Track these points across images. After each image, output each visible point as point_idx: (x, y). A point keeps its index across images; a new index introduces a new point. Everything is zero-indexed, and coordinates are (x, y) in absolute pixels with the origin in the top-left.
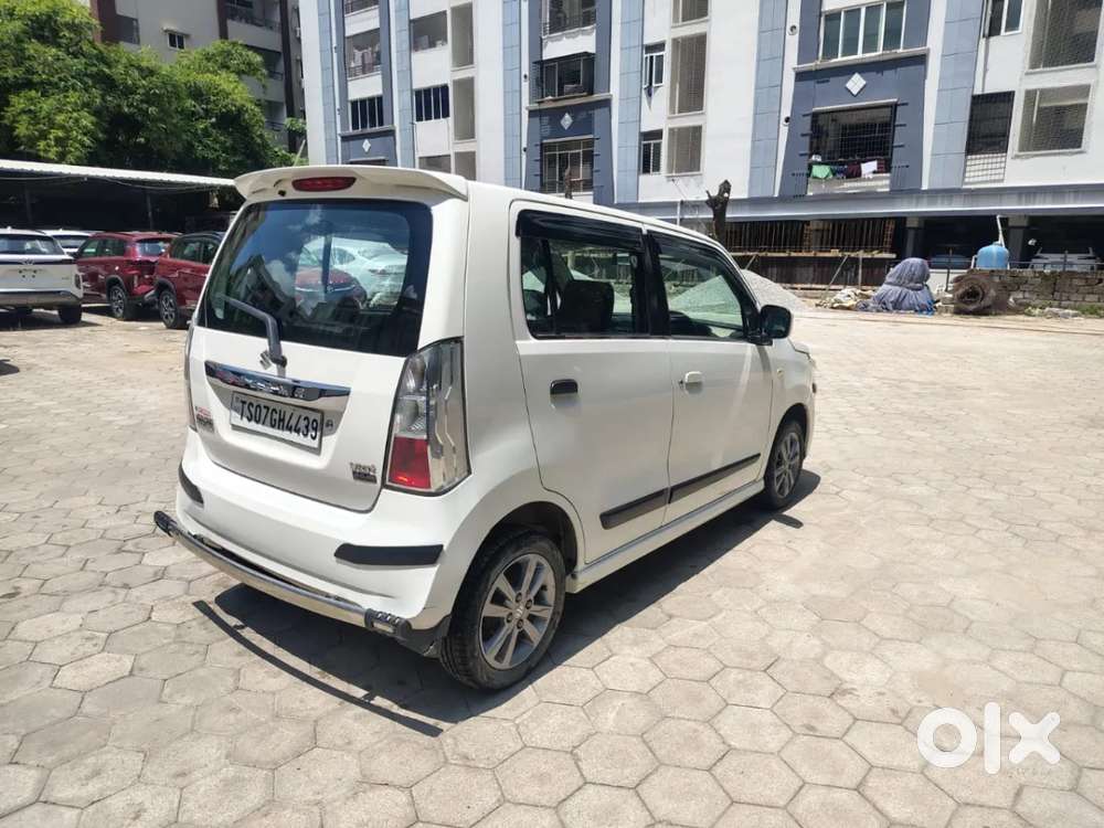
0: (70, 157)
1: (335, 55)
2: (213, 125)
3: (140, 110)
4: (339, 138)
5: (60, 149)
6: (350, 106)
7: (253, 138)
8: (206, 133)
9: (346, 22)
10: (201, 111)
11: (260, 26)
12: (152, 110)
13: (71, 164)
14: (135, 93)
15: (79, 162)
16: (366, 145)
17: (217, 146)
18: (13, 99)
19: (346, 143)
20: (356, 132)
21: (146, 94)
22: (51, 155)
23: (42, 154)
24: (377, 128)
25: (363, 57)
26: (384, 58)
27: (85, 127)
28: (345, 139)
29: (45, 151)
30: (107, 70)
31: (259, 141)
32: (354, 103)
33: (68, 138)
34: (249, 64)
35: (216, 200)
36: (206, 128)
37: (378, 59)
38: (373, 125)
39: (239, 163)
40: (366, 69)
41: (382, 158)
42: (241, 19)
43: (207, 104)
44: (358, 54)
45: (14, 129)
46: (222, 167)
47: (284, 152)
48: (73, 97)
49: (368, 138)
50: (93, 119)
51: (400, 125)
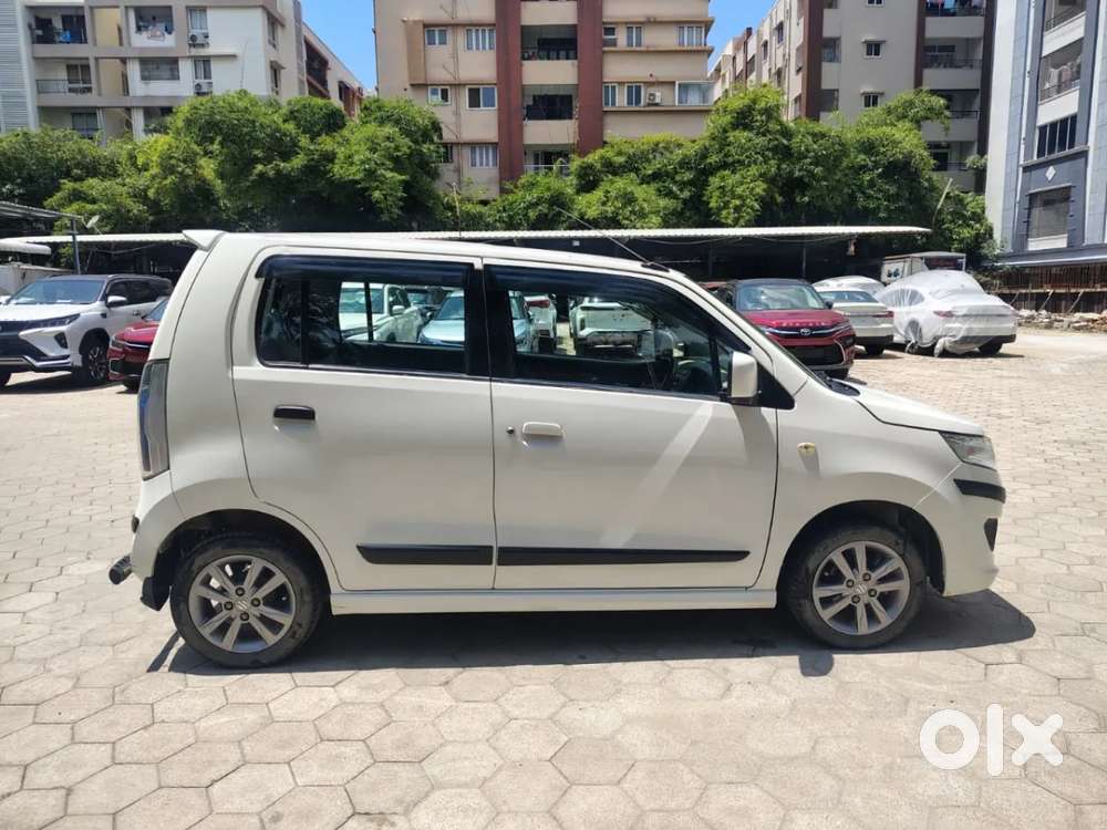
0: (742, 222)
1: (1027, 80)
2: (879, 176)
3: (809, 171)
4: (1021, 169)
5: (736, 215)
6: (1037, 132)
7: (920, 182)
8: (872, 184)
9: (1045, 40)
10: (870, 163)
11: (959, 67)
12: (818, 170)
13: (742, 226)
14: (806, 157)
15: (748, 225)
16: (1051, 172)
17: (880, 196)
18: (711, 179)
19: (1028, 174)
20: (1042, 159)
21: (816, 157)
22: (730, 221)
23: (723, 221)
24: (1067, 152)
25: (1060, 75)
26: (1085, 71)
27: (758, 194)
28: (1027, 169)
29: (726, 218)
30: (785, 142)
31: (926, 184)
32: (1042, 129)
33: (742, 206)
34: (931, 109)
35: (852, 248)
36: (871, 180)
37: (1077, 75)
38: (1062, 147)
39: (901, 210)
40: (1061, 87)
41: (1068, 184)
42: (940, 64)
43: (877, 155)
44: (1054, 72)
45: (708, 203)
46: (882, 215)
47: (957, 192)
48: (753, 170)
49: (1052, 165)
50: (765, 186)
51: (1095, 145)
